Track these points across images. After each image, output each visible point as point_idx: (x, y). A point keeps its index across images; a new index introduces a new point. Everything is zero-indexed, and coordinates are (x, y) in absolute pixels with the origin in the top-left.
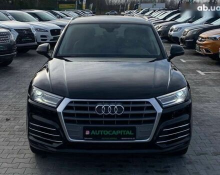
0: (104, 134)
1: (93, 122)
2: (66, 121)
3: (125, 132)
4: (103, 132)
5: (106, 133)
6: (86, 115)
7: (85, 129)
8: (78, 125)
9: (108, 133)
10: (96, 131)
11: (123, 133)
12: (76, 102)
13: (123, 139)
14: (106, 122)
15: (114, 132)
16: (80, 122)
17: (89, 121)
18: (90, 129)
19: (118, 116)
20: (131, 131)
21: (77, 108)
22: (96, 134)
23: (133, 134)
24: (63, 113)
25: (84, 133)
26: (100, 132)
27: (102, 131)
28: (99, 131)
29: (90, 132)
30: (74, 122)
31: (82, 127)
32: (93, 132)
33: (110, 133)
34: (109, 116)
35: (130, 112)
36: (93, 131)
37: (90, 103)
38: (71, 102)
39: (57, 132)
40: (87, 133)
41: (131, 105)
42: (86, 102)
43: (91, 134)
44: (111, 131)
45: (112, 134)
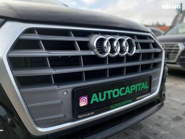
2: (22, 82)
3: (141, 86)
5: (116, 93)
6: (74, 61)
7: (76, 95)
8: (56, 87)
10: (100, 94)
12: (41, 32)
13: (138, 98)
15: (128, 90)
16: (61, 79)
17: (81, 73)
18: (88, 92)
20: (146, 83)
21: (50, 46)
22: (101, 100)
26: (107, 94)
28: (105, 93)
29: (89, 100)
30: (45, 80)
31: (70, 91)
35: (141, 51)
36: (95, 95)
37: (77, 34)
42: (66, 33)
43: (92, 102)
44: (124, 88)
45: (126, 94)
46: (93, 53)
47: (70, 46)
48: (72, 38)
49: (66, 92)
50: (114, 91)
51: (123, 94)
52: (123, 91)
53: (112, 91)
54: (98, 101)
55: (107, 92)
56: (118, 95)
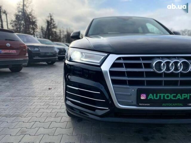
0: (166, 98)
1: (150, 83)
2: (114, 82)
4: (164, 96)
6: (140, 74)
7: (139, 92)
8: (128, 87)
9: (171, 97)
10: (155, 95)
12: (124, 59)
13: (190, 104)
14: (167, 83)
15: (179, 96)
16: (132, 83)
17: (144, 81)
18: (147, 92)
22: (155, 98)
24: (110, 72)
25: (139, 97)
26: (160, 96)
27: (162, 95)
28: (158, 95)
29: (147, 97)
30: (123, 82)
31: (136, 90)
32: (151, 96)
33: (174, 97)
34: (172, 75)
36: (151, 95)
37: (144, 58)
38: (119, 59)
39: (102, 96)
40: (143, 97)
43: (149, 98)
44: (175, 95)
45: (177, 99)
46: (152, 70)
49: (133, 90)
50: (166, 95)
51: (175, 99)
53: (164, 94)
54: (153, 98)
55: (160, 94)
56: (169, 98)
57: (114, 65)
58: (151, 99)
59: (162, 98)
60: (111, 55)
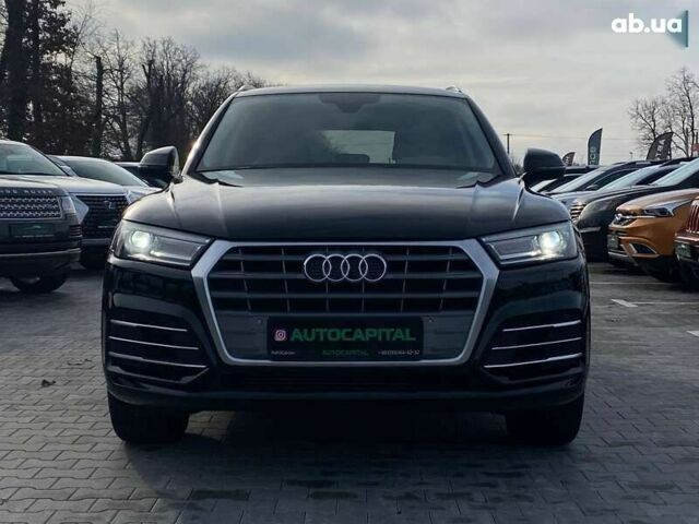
0: (330, 338)
1: (298, 305)
2: (218, 304)
3: (392, 334)
4: (325, 334)
5: (334, 335)
6: (277, 285)
7: (273, 325)
8: (250, 314)
9: (341, 334)
10: (306, 331)
11: (384, 334)
13: (384, 353)
14: (337, 305)
15: (358, 335)
16: (259, 306)
17: (284, 300)
18: (288, 325)
19: (370, 288)
20: (408, 331)
21: (250, 267)
22: (307, 338)
23: (414, 339)
24: (209, 279)
25: (271, 336)
26: (318, 335)
27: (322, 331)
28: (314, 331)
29: (289, 335)
30: (239, 305)
31: (265, 320)
32: (297, 335)
34: (345, 286)
35: (406, 275)
36: (297, 331)
38: (233, 251)
39: (190, 338)
40: (280, 336)
41: (408, 258)
42: (276, 250)
43: (292, 339)
44: (350, 330)
45: (354, 339)
46: (300, 276)
47: (276, 267)
48: (283, 258)
49: (259, 321)
50: (331, 331)
51: (349, 339)
52: (349, 335)
53: (326, 330)
54: (301, 339)
55: (318, 330)
56: (338, 338)
57: (221, 265)
58: (297, 341)
59: (322, 338)
60: (217, 243)
